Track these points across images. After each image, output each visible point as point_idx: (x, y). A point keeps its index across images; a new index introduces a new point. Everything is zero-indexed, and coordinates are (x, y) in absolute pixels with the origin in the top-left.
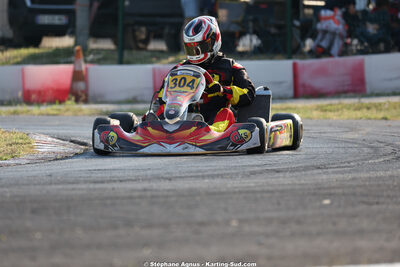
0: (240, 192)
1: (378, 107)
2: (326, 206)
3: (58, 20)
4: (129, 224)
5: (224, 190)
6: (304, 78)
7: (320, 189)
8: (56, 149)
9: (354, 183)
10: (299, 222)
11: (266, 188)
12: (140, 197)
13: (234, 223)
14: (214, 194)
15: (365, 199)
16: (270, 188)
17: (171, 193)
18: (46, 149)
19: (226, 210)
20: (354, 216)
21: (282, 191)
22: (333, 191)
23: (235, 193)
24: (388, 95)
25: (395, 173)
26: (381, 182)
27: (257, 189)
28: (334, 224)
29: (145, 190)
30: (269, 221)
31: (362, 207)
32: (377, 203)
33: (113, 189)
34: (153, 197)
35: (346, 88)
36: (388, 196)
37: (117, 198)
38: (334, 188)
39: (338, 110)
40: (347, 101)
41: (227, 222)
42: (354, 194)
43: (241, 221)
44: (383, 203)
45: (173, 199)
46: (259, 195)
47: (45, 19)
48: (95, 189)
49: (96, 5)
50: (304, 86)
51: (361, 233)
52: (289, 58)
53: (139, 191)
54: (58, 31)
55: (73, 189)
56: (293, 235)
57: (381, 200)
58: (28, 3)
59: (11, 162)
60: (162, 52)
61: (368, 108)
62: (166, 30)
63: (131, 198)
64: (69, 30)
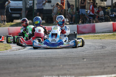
0: (63, 58)
1: (99, 36)
2: (85, 61)
3: (18, 15)
4: (34, 66)
5: (59, 57)
6: (80, 29)
7: (83, 57)
8: (16, 48)
9: (92, 55)
10: (78, 65)
11: (70, 57)
12: (38, 59)
13: (61, 66)
14: (56, 58)
15: (95, 59)
16: (71, 57)
17: (45, 58)
18: (14, 48)
19: (59, 62)
20: (92, 63)
21: (74, 57)
22: (87, 57)
23: (62, 58)
24: (101, 33)
25: (103, 53)
26: (99, 55)
27: (68, 57)
28: (87, 65)
29: (39, 58)
30: (70, 65)
31: (94, 61)
32: (98, 60)
33: (31, 58)
34: (41, 59)
35: (90, 31)
36: (101, 58)
37: (32, 60)
38: (87, 56)
39: (89, 37)
40: (91, 35)
41: (60, 66)
42: (92, 58)
43: (63, 65)
44: (99, 60)
45: (46, 60)
46: (68, 59)
47: (14, 15)
48: (26, 58)
49: (27, 11)
50: (80, 31)
51: (94, 68)
52: (76, 24)
53: (37, 58)
54: (18, 18)
55: (21, 58)
56: (76, 68)
57: (99, 59)
58: (10, 11)
59: (5, 51)
60: (44, 23)
61: (96, 36)
62: (45, 18)
63: (35, 60)
64: (20, 18)
